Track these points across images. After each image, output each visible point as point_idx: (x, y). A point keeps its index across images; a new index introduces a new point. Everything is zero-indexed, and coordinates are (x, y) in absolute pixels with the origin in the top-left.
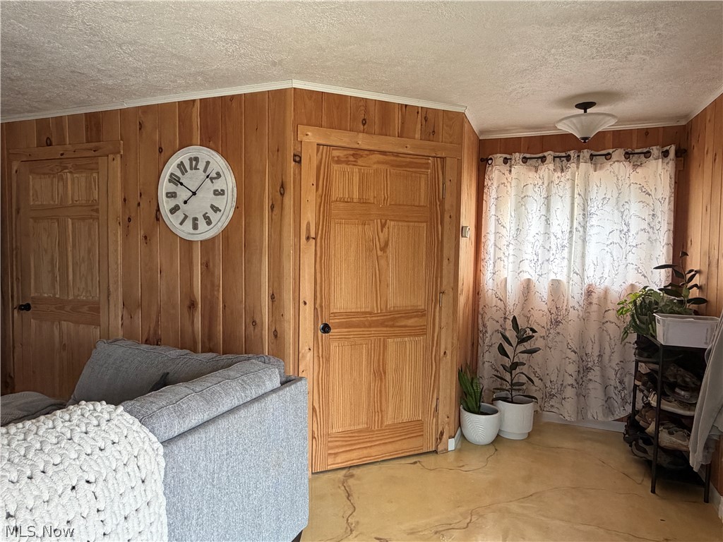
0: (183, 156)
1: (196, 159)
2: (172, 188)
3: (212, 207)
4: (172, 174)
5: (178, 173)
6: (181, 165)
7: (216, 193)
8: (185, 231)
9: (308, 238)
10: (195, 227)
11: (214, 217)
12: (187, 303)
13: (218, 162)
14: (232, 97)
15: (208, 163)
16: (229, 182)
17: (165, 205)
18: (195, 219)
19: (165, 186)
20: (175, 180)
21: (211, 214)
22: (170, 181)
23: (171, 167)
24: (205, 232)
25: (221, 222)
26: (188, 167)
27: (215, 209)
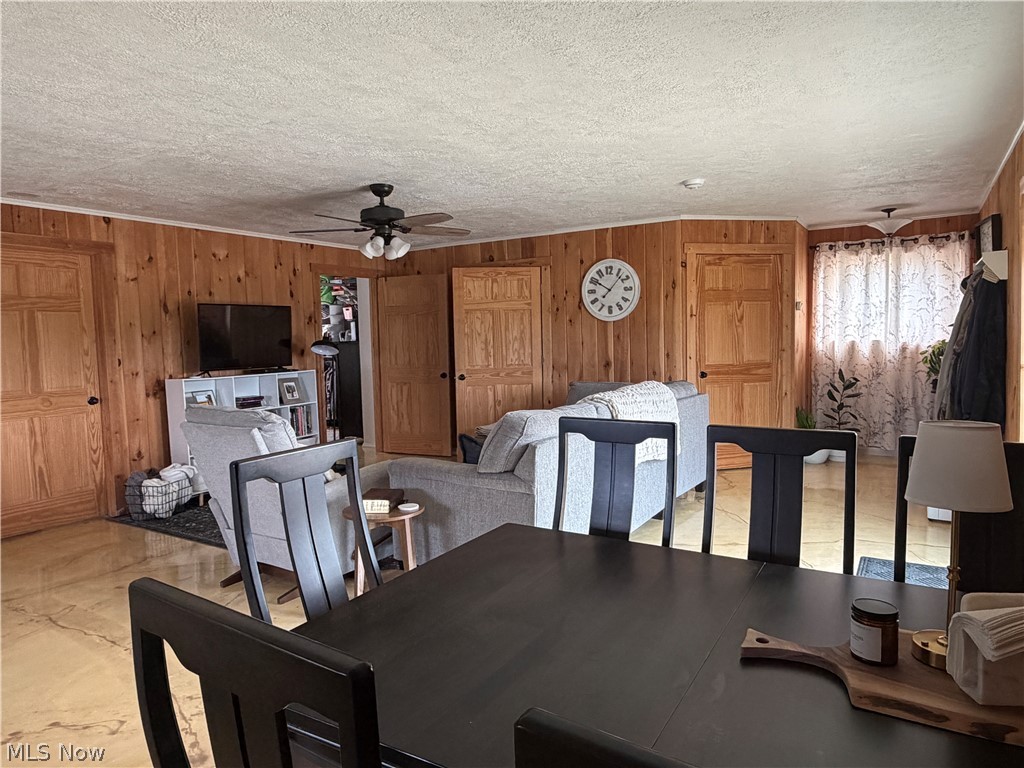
0: (601, 266)
1: (611, 268)
2: (592, 287)
3: (623, 298)
4: (592, 278)
5: (597, 277)
6: (599, 272)
7: (626, 289)
8: (603, 315)
9: (691, 316)
10: (610, 312)
11: (624, 305)
12: (604, 363)
13: (627, 269)
14: (636, 226)
15: (620, 270)
16: (635, 281)
17: (587, 299)
18: (610, 307)
19: (587, 285)
20: (594, 281)
21: (622, 303)
22: (591, 283)
23: (592, 273)
24: (617, 315)
25: (629, 308)
26: (604, 273)
27: (625, 300)
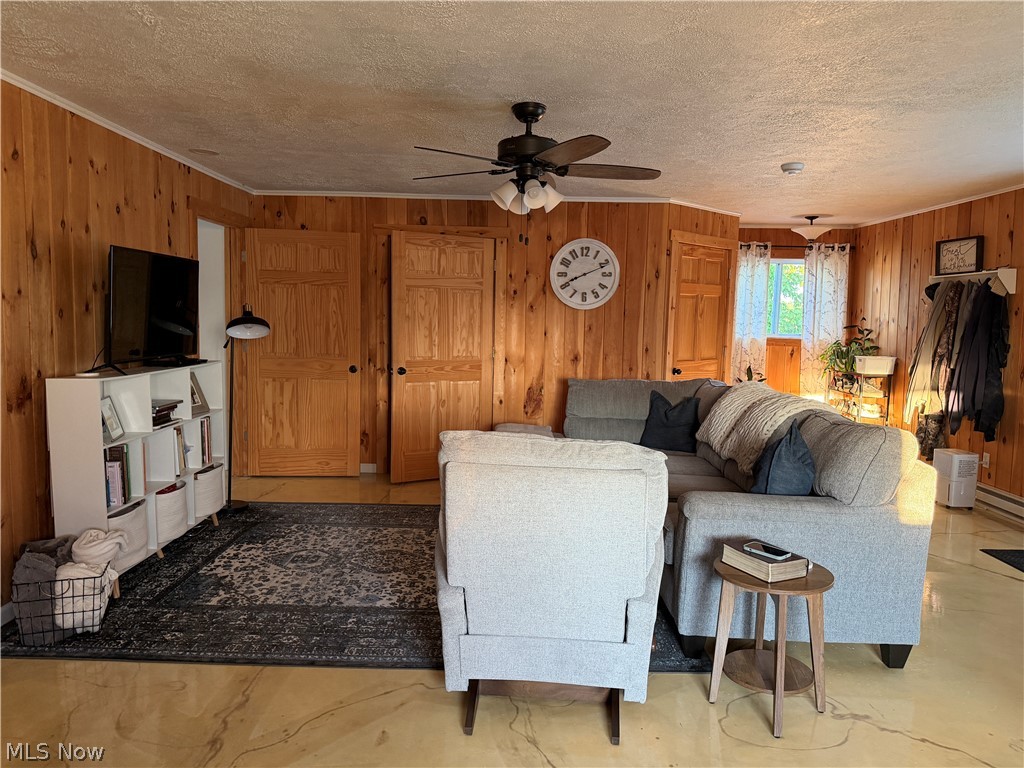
0: (575, 245)
1: (588, 248)
2: (563, 269)
4: (563, 259)
6: (573, 253)
7: (604, 274)
8: (575, 302)
9: (672, 309)
10: (584, 299)
11: (601, 292)
12: (572, 357)
13: (607, 252)
14: (618, 204)
15: (598, 252)
16: (615, 267)
17: (556, 282)
18: (584, 293)
19: (556, 266)
20: (565, 263)
21: (599, 290)
22: (561, 263)
23: (563, 253)
24: (592, 303)
25: (606, 296)
26: (579, 254)
27: (603, 286)
